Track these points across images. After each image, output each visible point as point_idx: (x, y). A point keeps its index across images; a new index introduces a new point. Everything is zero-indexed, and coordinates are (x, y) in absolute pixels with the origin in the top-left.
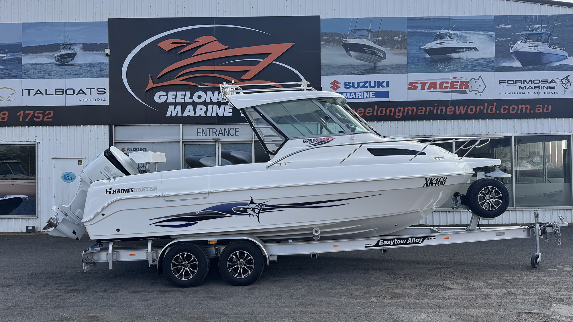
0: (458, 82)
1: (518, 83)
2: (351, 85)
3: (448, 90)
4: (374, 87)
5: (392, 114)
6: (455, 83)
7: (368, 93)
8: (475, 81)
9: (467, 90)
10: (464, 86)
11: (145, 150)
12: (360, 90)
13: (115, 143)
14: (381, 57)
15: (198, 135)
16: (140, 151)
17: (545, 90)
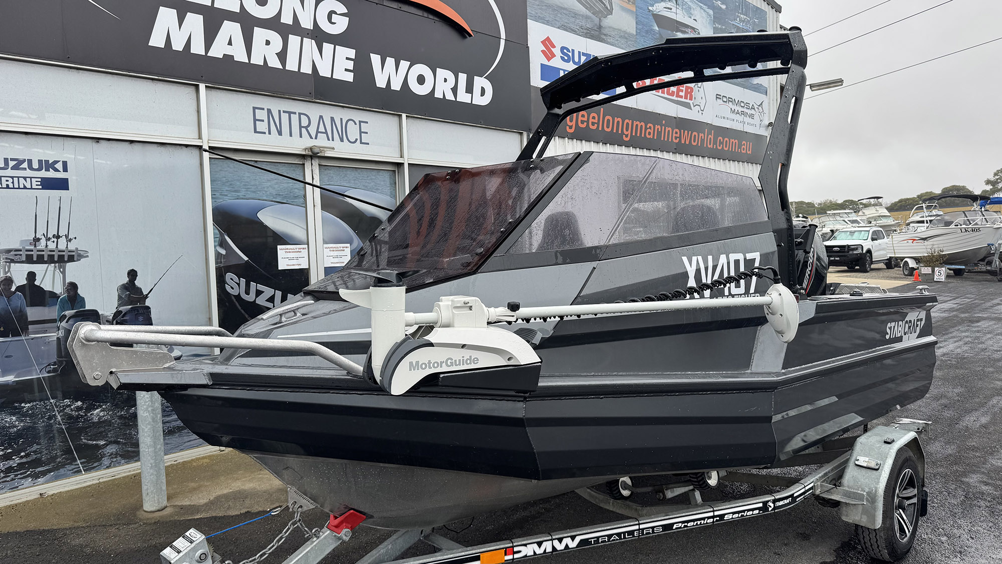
1: (730, 103)
2: (570, 54)
3: (674, 98)
5: (620, 132)
6: (681, 88)
8: (698, 89)
9: (691, 102)
10: (689, 95)
11: (59, 166)
14: (607, 8)
15: (257, 131)
16: (40, 169)
17: (747, 120)
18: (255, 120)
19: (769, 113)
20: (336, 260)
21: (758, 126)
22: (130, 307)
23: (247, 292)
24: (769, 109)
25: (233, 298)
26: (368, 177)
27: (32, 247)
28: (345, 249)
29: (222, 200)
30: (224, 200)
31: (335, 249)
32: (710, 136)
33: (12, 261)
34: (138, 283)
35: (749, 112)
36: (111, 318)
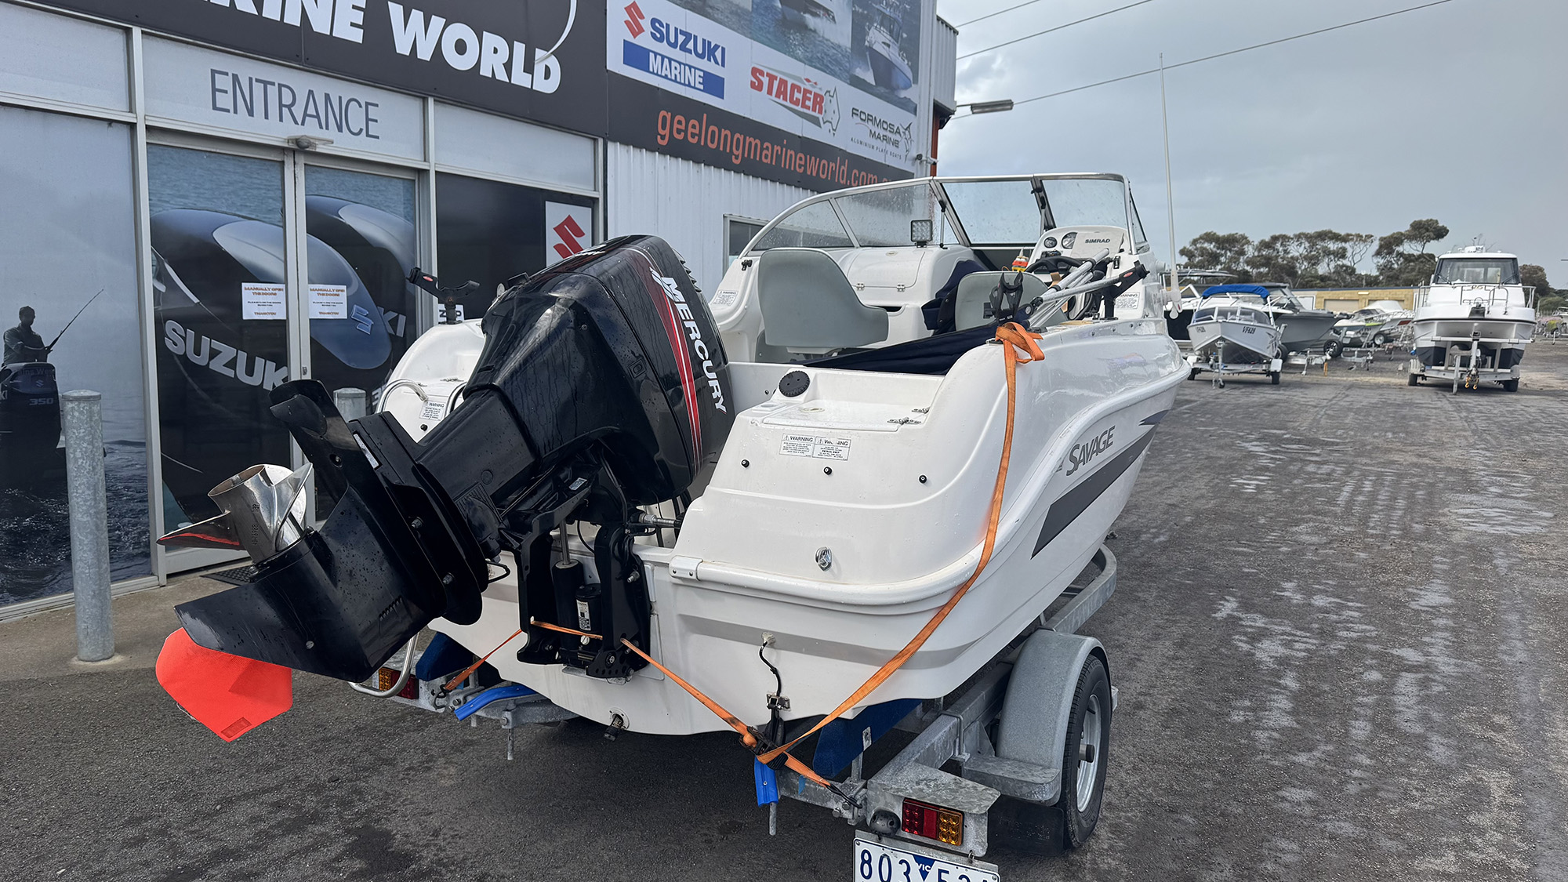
0: (810, 93)
1: (870, 123)
2: (664, 30)
3: (799, 108)
4: (702, 56)
5: (728, 151)
6: (808, 95)
7: (693, 70)
8: (830, 98)
9: (819, 118)
12: (676, 54)
15: (217, 106)
17: (890, 148)
18: (214, 90)
19: (918, 142)
20: (326, 309)
21: (903, 158)
22: (23, 364)
23: (197, 352)
24: (918, 135)
25: (176, 358)
26: (374, 187)
28: (340, 292)
29: (161, 209)
30: (164, 210)
31: (325, 292)
32: (843, 167)
35: (894, 137)
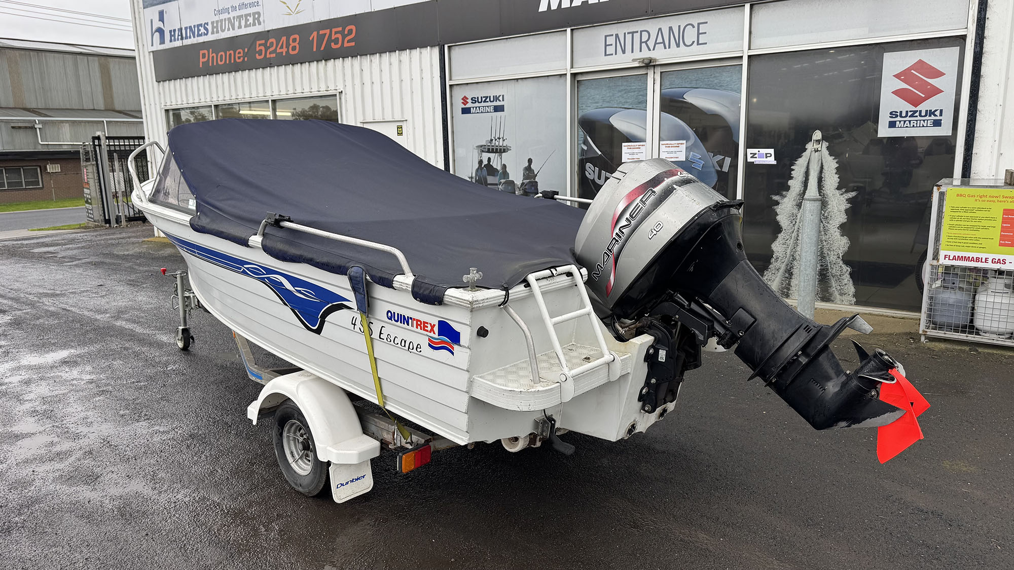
11: (501, 98)
13: (451, 86)
15: (607, 53)
16: (493, 101)
18: (606, 45)
20: (671, 155)
22: (528, 181)
23: (599, 178)
25: (590, 181)
26: (711, 75)
27: (490, 144)
28: (680, 145)
29: (586, 111)
31: (670, 145)
33: (483, 151)
34: (532, 166)
36: (520, 186)
